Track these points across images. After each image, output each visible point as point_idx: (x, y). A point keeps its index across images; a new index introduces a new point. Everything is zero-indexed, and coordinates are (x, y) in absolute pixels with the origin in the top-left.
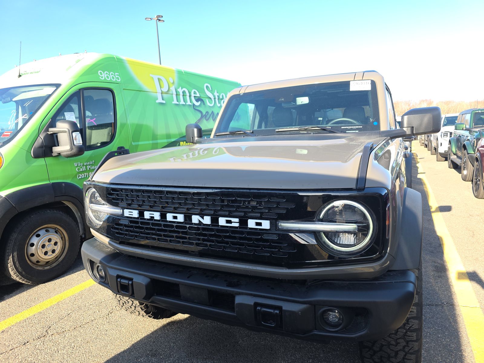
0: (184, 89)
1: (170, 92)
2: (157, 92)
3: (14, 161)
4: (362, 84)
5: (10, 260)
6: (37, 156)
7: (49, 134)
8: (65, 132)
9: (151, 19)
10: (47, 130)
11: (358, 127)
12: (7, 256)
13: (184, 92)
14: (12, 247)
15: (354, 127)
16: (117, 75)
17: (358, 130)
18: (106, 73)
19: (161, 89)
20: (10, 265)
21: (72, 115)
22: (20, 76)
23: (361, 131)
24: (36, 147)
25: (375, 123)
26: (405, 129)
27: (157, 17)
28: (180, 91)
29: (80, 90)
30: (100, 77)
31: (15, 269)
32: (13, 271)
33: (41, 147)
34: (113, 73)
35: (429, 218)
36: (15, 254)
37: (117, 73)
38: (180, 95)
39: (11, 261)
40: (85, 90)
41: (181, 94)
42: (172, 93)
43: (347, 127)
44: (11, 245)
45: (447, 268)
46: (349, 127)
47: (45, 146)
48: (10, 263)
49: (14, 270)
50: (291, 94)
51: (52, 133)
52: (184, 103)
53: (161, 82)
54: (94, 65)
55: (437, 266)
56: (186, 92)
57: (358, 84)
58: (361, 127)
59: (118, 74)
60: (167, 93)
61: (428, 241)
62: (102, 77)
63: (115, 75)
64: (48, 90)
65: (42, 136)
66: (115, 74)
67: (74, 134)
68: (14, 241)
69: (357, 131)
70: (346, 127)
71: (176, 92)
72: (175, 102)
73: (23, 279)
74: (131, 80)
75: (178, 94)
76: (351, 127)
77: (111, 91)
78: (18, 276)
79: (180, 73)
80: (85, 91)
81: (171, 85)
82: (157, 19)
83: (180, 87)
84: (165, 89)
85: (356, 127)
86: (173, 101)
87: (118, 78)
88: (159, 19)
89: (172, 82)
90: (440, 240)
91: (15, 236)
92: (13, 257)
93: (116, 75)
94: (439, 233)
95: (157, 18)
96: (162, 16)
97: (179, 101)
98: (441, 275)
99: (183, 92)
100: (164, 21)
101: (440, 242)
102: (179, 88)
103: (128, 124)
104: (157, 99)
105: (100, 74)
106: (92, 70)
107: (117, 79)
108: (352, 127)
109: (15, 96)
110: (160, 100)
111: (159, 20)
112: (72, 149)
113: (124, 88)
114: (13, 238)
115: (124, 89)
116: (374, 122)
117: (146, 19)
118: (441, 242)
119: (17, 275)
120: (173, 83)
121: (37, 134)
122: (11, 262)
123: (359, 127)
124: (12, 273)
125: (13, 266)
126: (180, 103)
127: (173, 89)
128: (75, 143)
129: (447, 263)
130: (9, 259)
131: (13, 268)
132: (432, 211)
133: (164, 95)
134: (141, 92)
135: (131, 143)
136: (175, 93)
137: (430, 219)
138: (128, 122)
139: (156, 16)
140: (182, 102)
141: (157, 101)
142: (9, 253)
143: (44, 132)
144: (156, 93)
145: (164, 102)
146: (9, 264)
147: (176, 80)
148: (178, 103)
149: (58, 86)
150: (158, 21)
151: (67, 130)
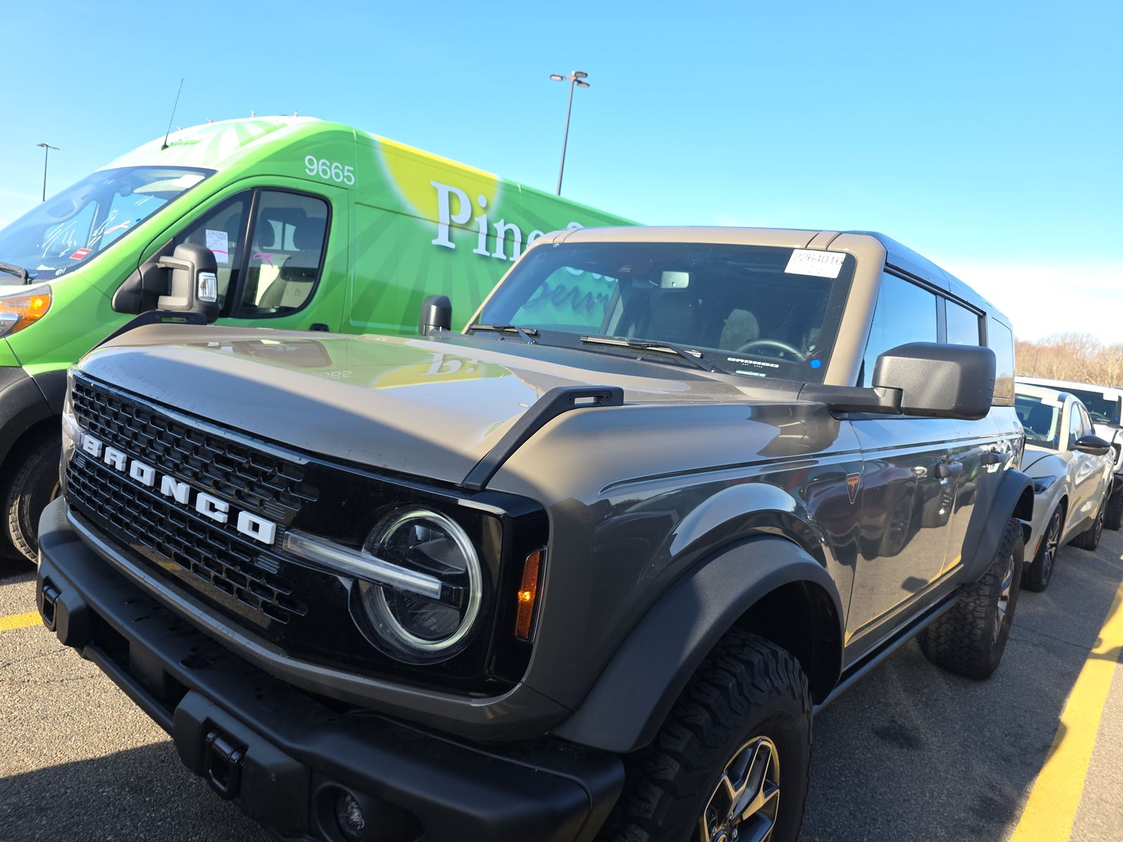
0: (510, 226)
1: (474, 227)
2: (438, 222)
3: (72, 308)
4: (821, 260)
5: (13, 508)
6: (121, 308)
7: (159, 267)
8: (185, 268)
9: (562, 78)
10: (156, 260)
11: (768, 365)
12: (12, 498)
13: (508, 233)
14: (24, 482)
15: (759, 363)
16: (348, 171)
17: (764, 373)
18: (324, 164)
19: (452, 216)
20: (13, 519)
21: (222, 239)
22: (165, 146)
23: (772, 377)
24: (125, 290)
25: (816, 364)
26: (879, 392)
27: (575, 75)
28: (500, 228)
29: (253, 188)
30: (307, 170)
31: (20, 530)
32: (16, 532)
33: (137, 290)
34: (339, 165)
35: (1071, 670)
36: (27, 498)
37: (351, 166)
38: (496, 237)
39: (15, 510)
40: (264, 190)
41: (501, 234)
42: (477, 230)
43: (742, 361)
44: (23, 477)
45: (1017, 813)
46: (746, 361)
47: (145, 292)
48: (13, 515)
49: (17, 529)
50: (651, 261)
51: (163, 266)
52: (504, 258)
53: (455, 202)
54: (299, 142)
55: (991, 799)
56: (515, 233)
57: (811, 259)
58: (777, 366)
59: (352, 169)
60: (464, 227)
61: (1020, 726)
62: (312, 170)
63: (343, 172)
64: (188, 180)
65: (143, 270)
66: (343, 168)
67: (202, 276)
68: (31, 470)
69: (763, 375)
70: (738, 360)
71: (489, 228)
72: (481, 249)
73: (32, 554)
74: (381, 186)
75: (492, 233)
76: (751, 362)
77: (327, 202)
78: (25, 545)
79: (509, 189)
80: (264, 194)
81: (478, 211)
82: (575, 80)
83: (502, 221)
84: (461, 218)
85: (764, 364)
86: (477, 248)
87: (349, 179)
88: (579, 79)
89: (484, 205)
90: (1057, 734)
91: (37, 462)
92: (21, 503)
93: (346, 171)
94: (1067, 716)
95: (575, 78)
96: (586, 75)
97: (491, 247)
98: (983, 827)
99: (506, 232)
100: (589, 85)
101: (1052, 740)
102: (498, 221)
103: (350, 278)
104: (436, 237)
105: (309, 164)
106: (294, 152)
107: (345, 180)
108: (755, 363)
109: (143, 183)
110: (443, 240)
111: (580, 82)
112: (192, 306)
113: (358, 201)
114: (32, 464)
115: (357, 203)
116: (814, 359)
117: (553, 77)
118: (1055, 740)
119: (23, 542)
120: (486, 208)
121: (134, 264)
122: (15, 513)
123: (772, 365)
124: (13, 536)
125: (18, 522)
126: (494, 255)
127: (481, 222)
128: (200, 294)
129: (1028, 802)
130: (12, 506)
131: (17, 526)
132: (1093, 654)
133: (456, 231)
134: (399, 215)
135: (348, 319)
136: (484, 230)
137: (1070, 673)
138: (351, 273)
139: (573, 73)
140: (499, 253)
141: (434, 242)
142: (16, 494)
143: (150, 262)
144: (435, 224)
145: (452, 246)
146: (10, 516)
147: (495, 203)
148: (488, 254)
149: (209, 173)
150: (576, 83)
151: (190, 266)
